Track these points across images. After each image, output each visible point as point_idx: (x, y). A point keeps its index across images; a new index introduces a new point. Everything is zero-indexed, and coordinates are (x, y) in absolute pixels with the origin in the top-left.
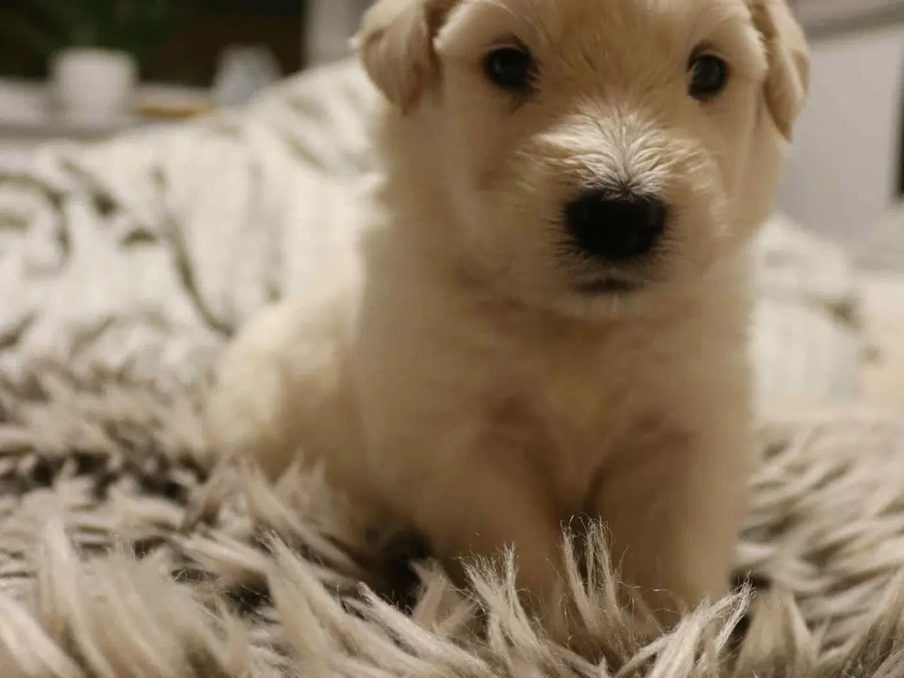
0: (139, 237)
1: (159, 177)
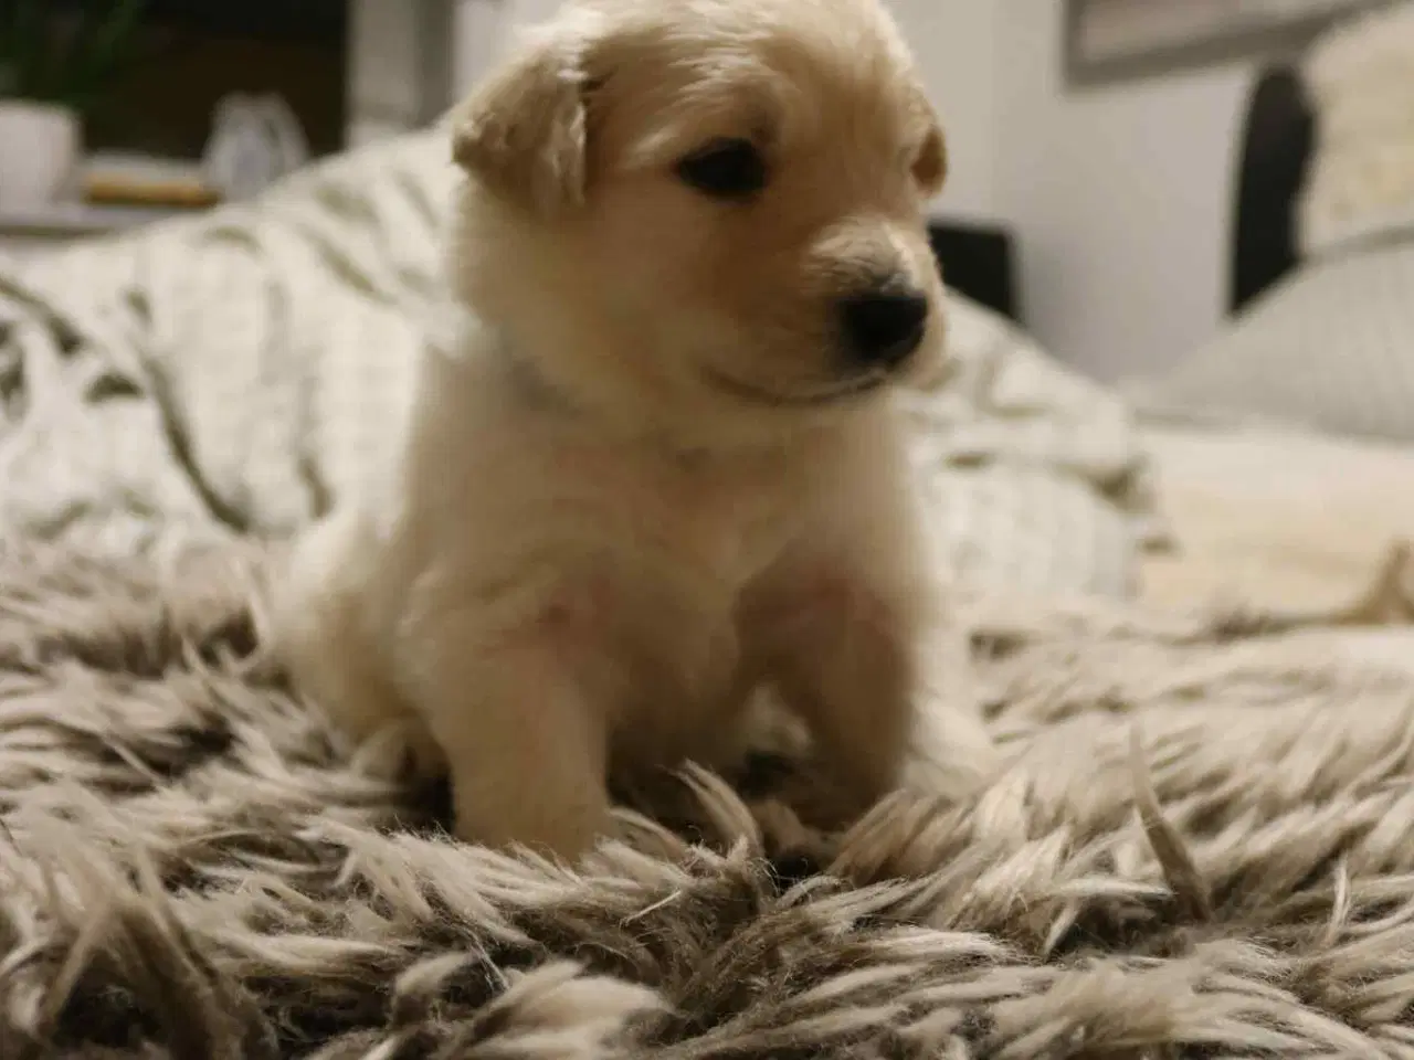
0: (113, 387)
1: (139, 304)
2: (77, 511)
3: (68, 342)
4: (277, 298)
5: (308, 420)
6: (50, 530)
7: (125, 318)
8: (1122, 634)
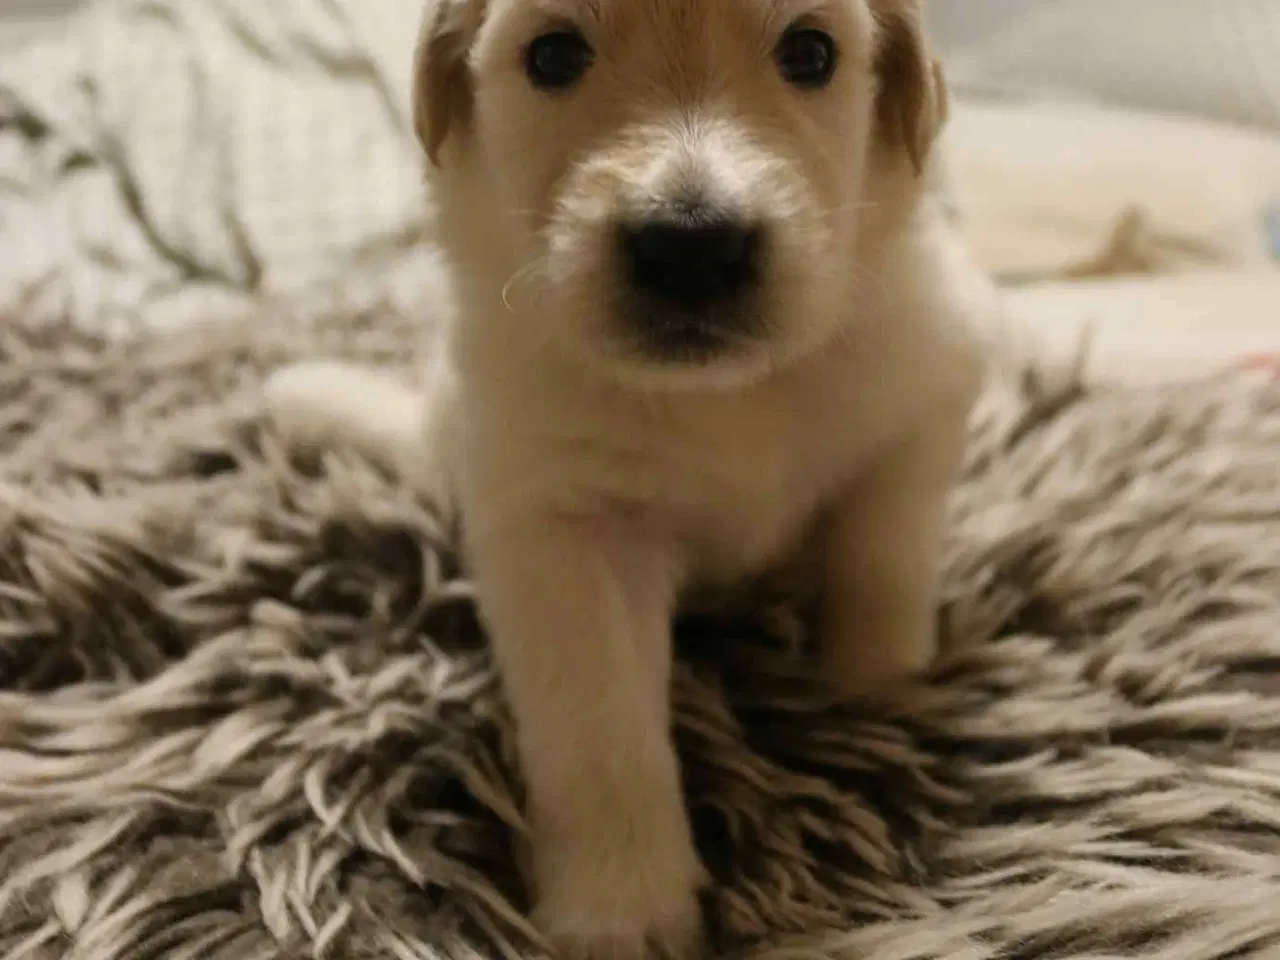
0: (77, 161)
1: (88, 86)
3: (34, 130)
4: (197, 76)
5: (227, 176)
7: (79, 101)
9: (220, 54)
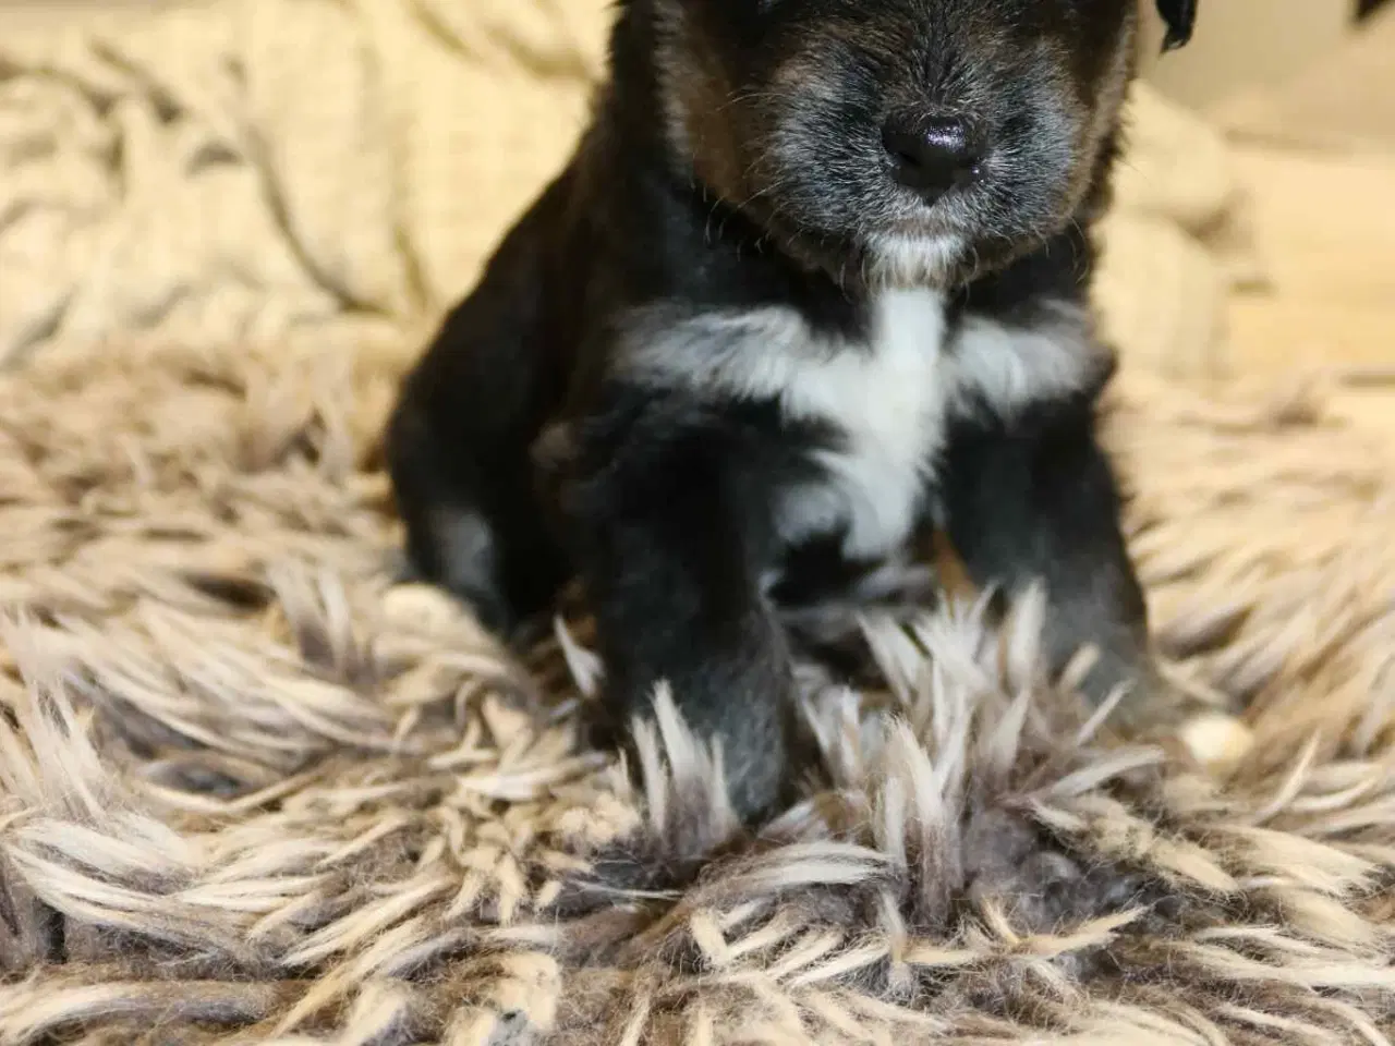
0: (216, 156)
1: (236, 68)
2: (180, 293)
3: (168, 112)
4: (369, 61)
5: (401, 192)
6: (151, 317)
7: (225, 84)
8: (1188, 422)
9: (399, 41)
